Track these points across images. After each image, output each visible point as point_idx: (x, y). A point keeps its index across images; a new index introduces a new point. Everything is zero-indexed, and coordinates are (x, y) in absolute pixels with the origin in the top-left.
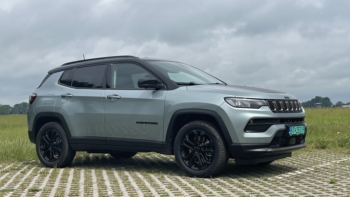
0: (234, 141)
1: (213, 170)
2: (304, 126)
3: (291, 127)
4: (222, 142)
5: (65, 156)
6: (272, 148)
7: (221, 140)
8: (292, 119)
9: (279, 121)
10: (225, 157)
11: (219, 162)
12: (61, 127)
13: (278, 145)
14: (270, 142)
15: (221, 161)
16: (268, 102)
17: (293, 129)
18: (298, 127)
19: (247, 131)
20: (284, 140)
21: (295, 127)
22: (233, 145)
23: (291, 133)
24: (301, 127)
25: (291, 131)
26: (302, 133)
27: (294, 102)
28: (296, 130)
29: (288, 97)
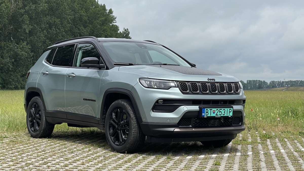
0: (144, 120)
1: (128, 146)
2: (232, 109)
3: (206, 109)
4: (135, 120)
5: (43, 128)
6: (180, 128)
7: (134, 118)
8: (212, 100)
9: (191, 102)
10: (138, 134)
11: (132, 139)
12: (41, 101)
13: (191, 126)
14: (177, 122)
15: (133, 138)
16: (180, 84)
17: (209, 111)
18: (220, 109)
19: (154, 111)
20: (198, 121)
21: (213, 109)
22: (143, 123)
23: (206, 115)
24: (226, 109)
25: (206, 112)
26: (228, 115)
27: (223, 84)
28: (215, 112)
29: (214, 80)
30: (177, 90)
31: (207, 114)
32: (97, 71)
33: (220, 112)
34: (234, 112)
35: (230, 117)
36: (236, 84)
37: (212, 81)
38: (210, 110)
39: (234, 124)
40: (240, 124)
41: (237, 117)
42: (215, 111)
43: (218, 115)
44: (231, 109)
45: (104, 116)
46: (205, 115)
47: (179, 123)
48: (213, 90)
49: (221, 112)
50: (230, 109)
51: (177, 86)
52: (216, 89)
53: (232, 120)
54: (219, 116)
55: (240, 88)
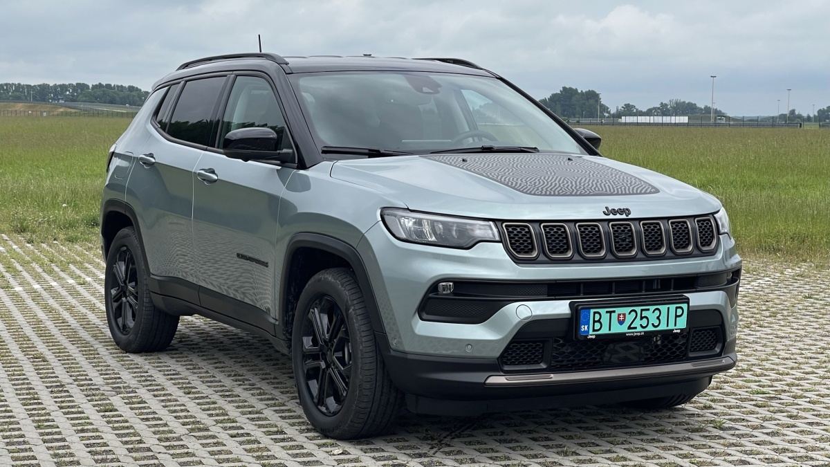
0: (394, 343)
2: (685, 306)
3: (592, 311)
5: (142, 324)
6: (507, 373)
8: (616, 282)
9: (545, 290)
13: (543, 366)
14: (498, 354)
16: (510, 229)
17: (605, 318)
18: (642, 310)
19: (425, 316)
20: (568, 350)
21: (619, 310)
22: (392, 353)
23: (594, 330)
24: (664, 308)
25: (594, 322)
26: (669, 328)
27: (658, 224)
28: (624, 320)
29: (627, 211)
30: (497, 251)
31: (597, 326)
32: (273, 169)
33: (642, 318)
34: (694, 314)
35: (679, 331)
36: (704, 220)
37: (618, 216)
38: (607, 312)
39: (695, 350)
40: (718, 350)
41: (706, 330)
42: (624, 315)
43: (635, 328)
44: (681, 308)
46: (589, 330)
47: (502, 355)
48: (622, 245)
49: (645, 320)
50: (677, 308)
51: (497, 238)
52: (632, 241)
53: (688, 340)
54: (640, 332)
55: (719, 233)
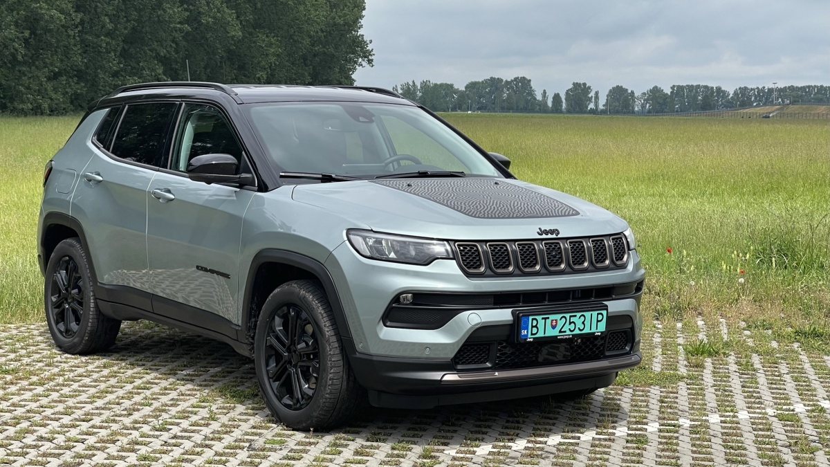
0: (359, 347)
1: (315, 414)
2: (604, 312)
3: (531, 318)
4: (337, 346)
6: (459, 371)
7: (334, 339)
8: (549, 292)
9: (492, 300)
10: (345, 383)
11: (327, 396)
12: (83, 255)
13: (488, 365)
14: (452, 356)
15: (331, 393)
16: (462, 248)
17: (541, 323)
18: (570, 317)
19: (388, 324)
20: (508, 351)
21: (552, 317)
22: (358, 355)
23: (532, 334)
24: (588, 314)
25: (532, 327)
26: (592, 331)
27: (581, 242)
28: (556, 325)
29: (556, 231)
30: (452, 267)
31: (535, 330)
32: (232, 191)
33: (570, 323)
34: (611, 319)
35: (599, 334)
36: (617, 238)
37: (550, 236)
38: (543, 318)
39: (610, 350)
40: (628, 348)
41: (619, 332)
42: (556, 320)
43: (565, 332)
44: (601, 314)
45: (253, 320)
46: (528, 334)
47: (456, 357)
48: (552, 260)
49: (573, 325)
50: (598, 314)
51: (451, 256)
52: (561, 258)
53: (605, 341)
54: (569, 335)
55: (629, 249)
